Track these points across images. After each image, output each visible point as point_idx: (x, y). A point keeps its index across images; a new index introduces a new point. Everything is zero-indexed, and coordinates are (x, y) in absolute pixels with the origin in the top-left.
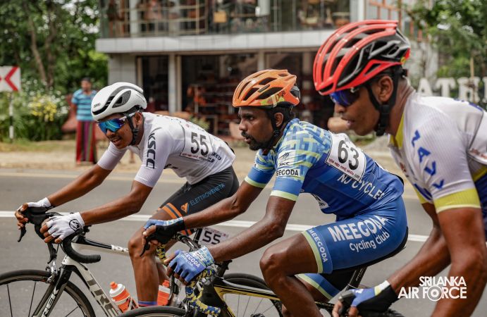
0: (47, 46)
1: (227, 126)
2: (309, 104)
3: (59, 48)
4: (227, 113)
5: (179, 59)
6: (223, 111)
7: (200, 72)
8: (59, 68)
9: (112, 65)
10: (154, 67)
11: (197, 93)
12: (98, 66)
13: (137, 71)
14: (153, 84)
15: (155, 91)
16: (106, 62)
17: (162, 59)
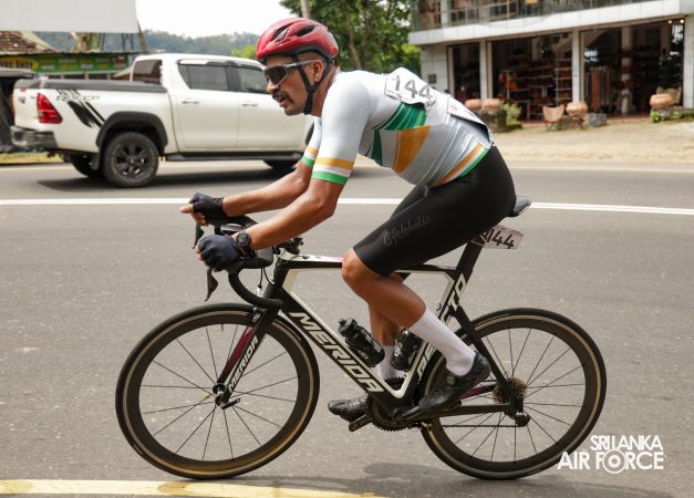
0: (363, 43)
1: (541, 111)
2: (628, 81)
3: (374, 45)
4: (540, 98)
5: (490, 45)
6: (535, 95)
7: (511, 57)
8: (375, 64)
9: (423, 57)
10: (465, 55)
11: (509, 78)
12: (411, 59)
13: (448, 60)
14: (464, 72)
15: (467, 80)
16: (419, 54)
17: (473, 46)
